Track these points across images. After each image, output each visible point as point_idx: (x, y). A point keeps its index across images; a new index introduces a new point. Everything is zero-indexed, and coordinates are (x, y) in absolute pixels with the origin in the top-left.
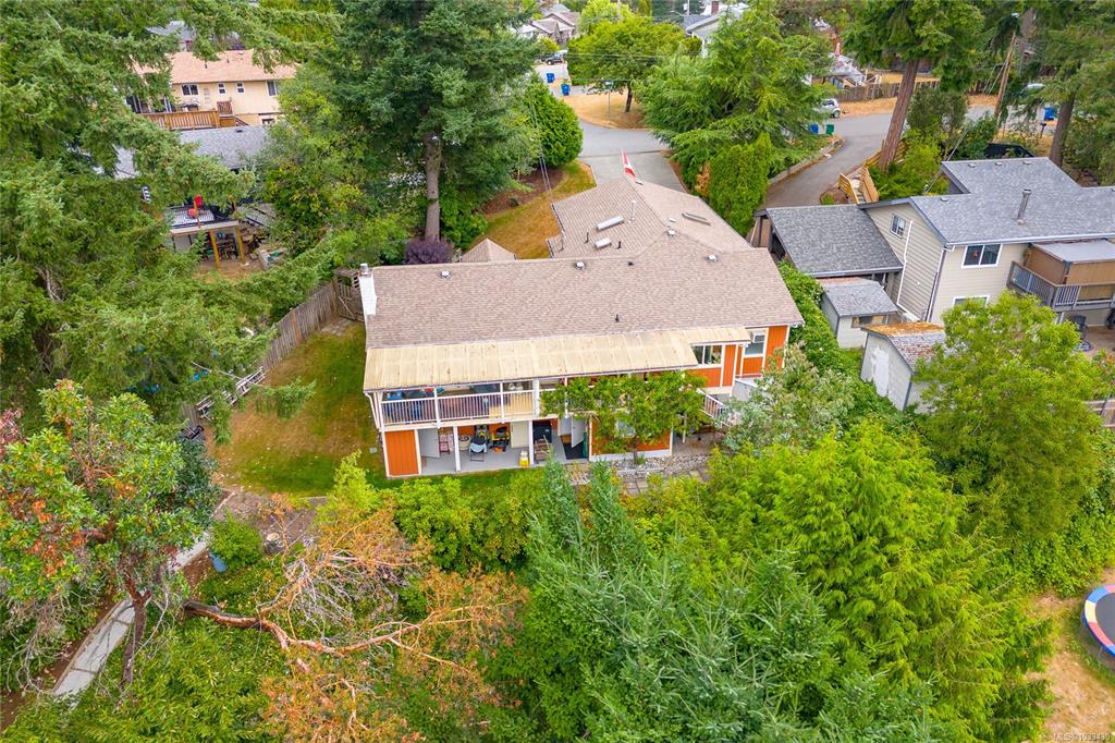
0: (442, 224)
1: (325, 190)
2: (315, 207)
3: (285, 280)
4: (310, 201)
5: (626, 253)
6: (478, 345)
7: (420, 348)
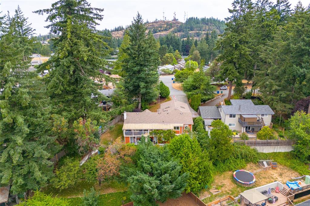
0: (141, 107)
1: (121, 100)
2: (119, 103)
3: (113, 112)
4: (119, 102)
5: (168, 112)
6: (140, 124)
7: (132, 124)
